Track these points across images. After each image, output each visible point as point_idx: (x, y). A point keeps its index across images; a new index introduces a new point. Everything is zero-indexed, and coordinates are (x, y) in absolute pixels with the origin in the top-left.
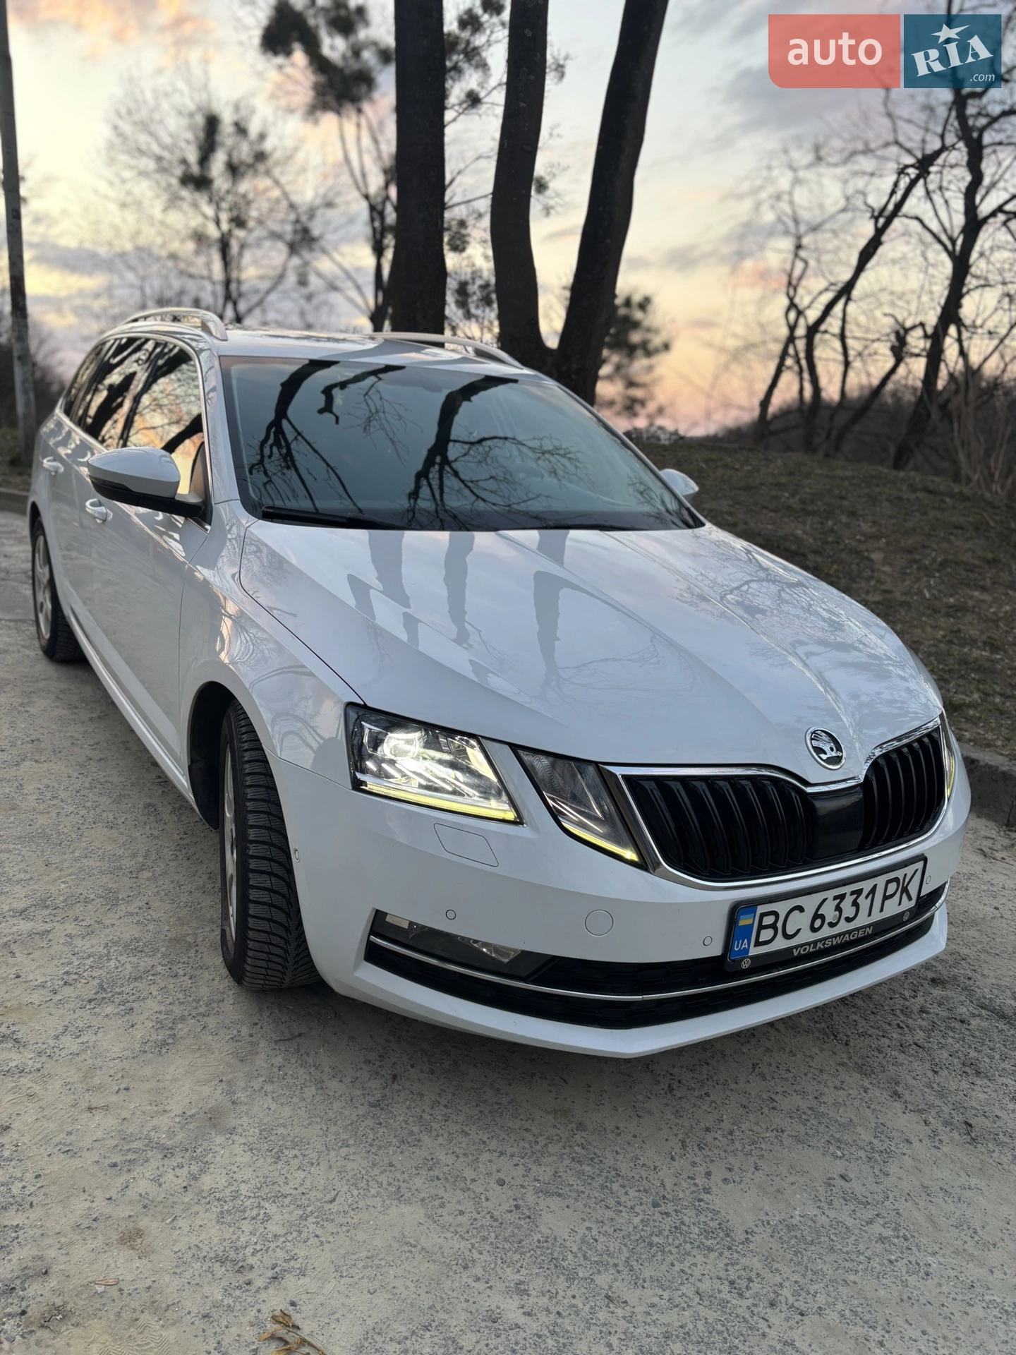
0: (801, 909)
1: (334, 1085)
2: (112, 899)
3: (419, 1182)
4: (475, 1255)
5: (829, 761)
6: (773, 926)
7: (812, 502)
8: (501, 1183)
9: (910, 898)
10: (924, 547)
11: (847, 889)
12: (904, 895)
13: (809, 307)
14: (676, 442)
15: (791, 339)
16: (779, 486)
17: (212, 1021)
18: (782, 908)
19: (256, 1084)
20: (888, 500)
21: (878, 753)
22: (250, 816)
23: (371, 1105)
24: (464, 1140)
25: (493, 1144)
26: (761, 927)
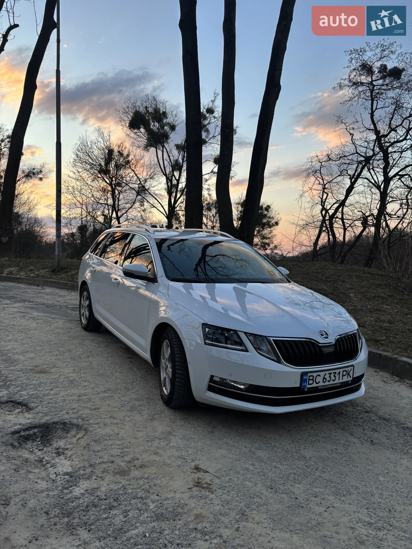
0: (320, 376)
1: (198, 428)
2: (128, 390)
3: (225, 446)
4: (241, 459)
5: (325, 338)
6: (313, 380)
7: (329, 278)
8: (246, 447)
9: (350, 377)
10: (368, 292)
11: (332, 372)
12: (349, 376)
13: (330, 209)
14: (282, 259)
15: (324, 221)
16: (318, 273)
17: (163, 415)
18: (315, 375)
19: (179, 427)
20: (355, 277)
21: (338, 337)
22: (176, 355)
23: (209, 432)
24: (235, 439)
25: (242, 440)
26: (309, 380)
